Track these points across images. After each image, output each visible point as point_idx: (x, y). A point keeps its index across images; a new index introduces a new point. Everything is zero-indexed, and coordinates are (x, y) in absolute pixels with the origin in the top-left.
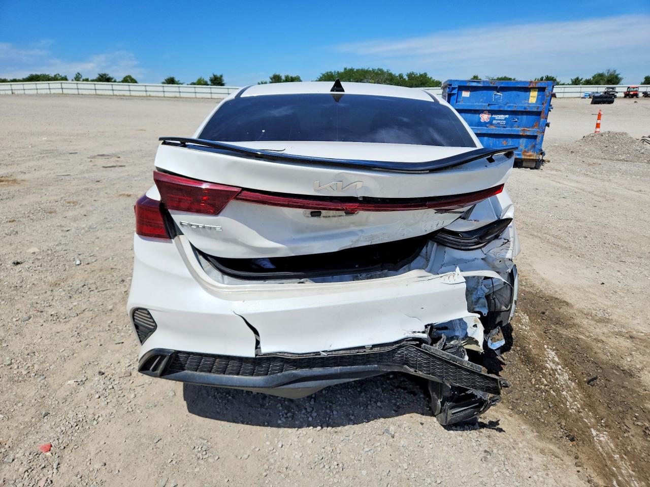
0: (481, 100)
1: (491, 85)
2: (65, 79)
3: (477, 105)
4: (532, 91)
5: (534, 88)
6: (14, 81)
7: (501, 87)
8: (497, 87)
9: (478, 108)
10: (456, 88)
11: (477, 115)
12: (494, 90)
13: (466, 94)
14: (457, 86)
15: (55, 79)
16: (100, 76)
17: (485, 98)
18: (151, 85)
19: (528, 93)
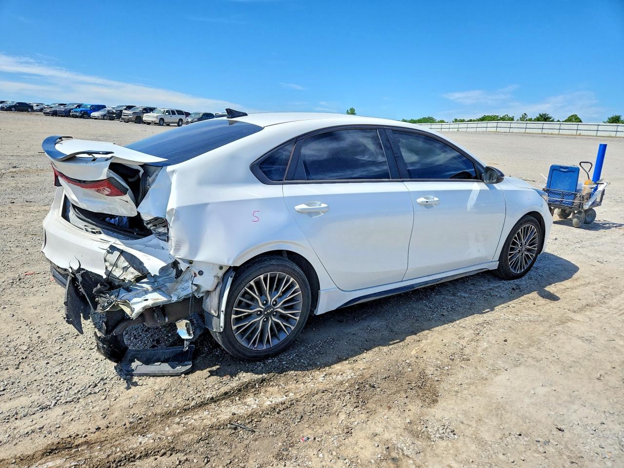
2: (512, 119)
6: (471, 121)
15: (503, 119)
16: (540, 115)
18: (589, 124)
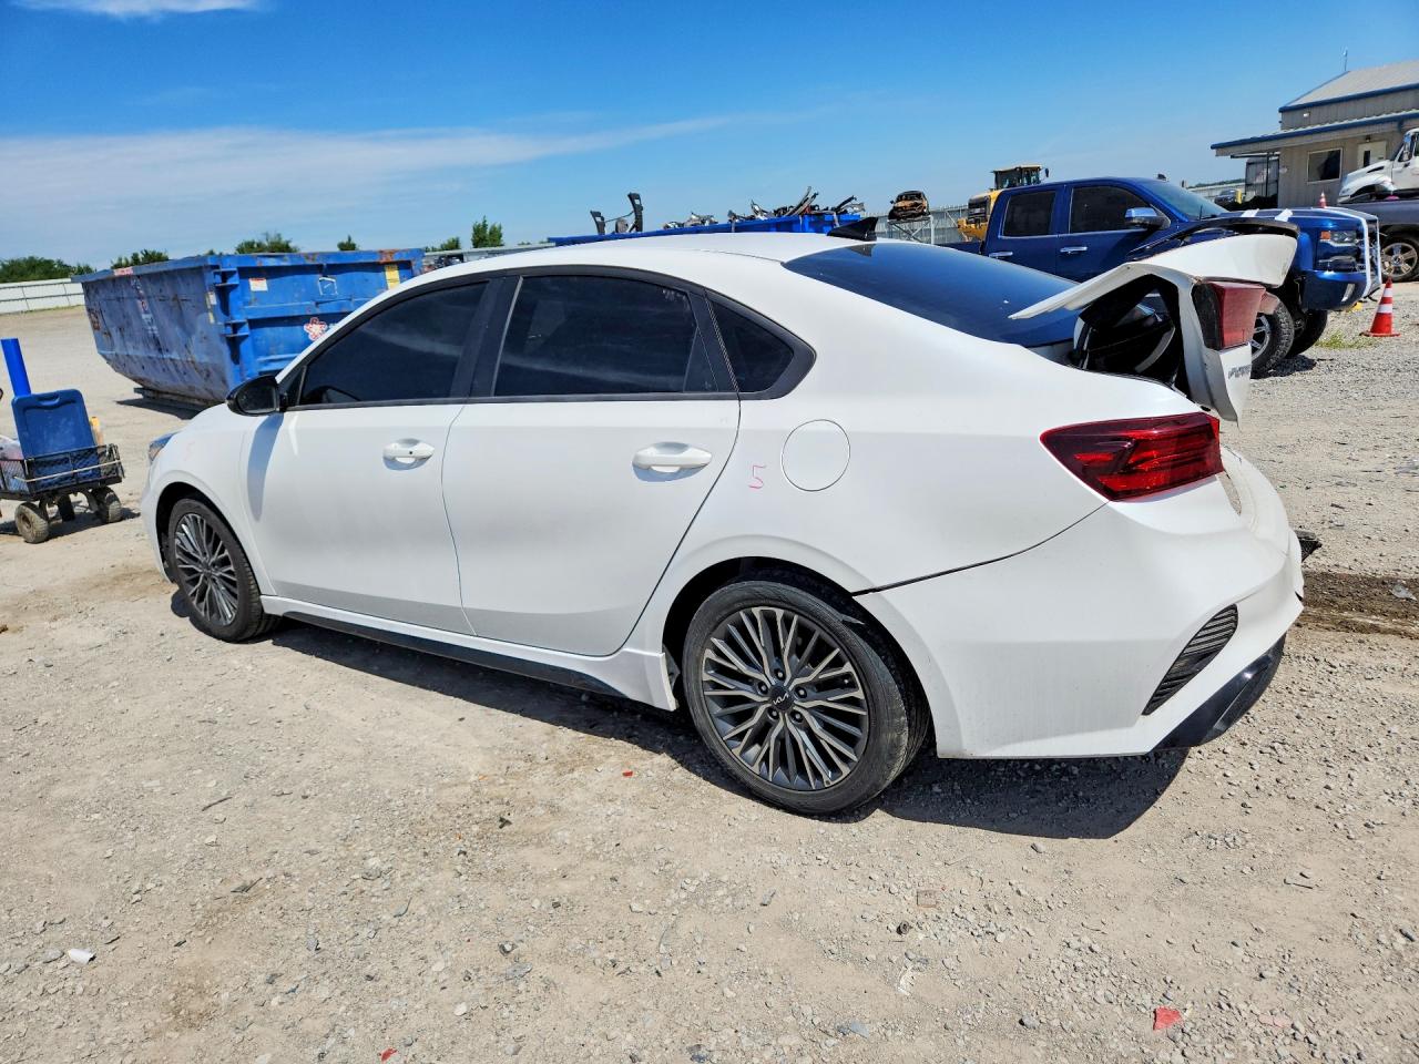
0: (296, 295)
1: (309, 262)
3: (294, 307)
4: (386, 269)
5: (390, 264)
7: (329, 266)
8: (321, 266)
9: (296, 313)
10: (234, 272)
11: (298, 328)
12: (316, 273)
13: (259, 285)
14: (235, 269)
17: (303, 290)
19: (381, 274)
